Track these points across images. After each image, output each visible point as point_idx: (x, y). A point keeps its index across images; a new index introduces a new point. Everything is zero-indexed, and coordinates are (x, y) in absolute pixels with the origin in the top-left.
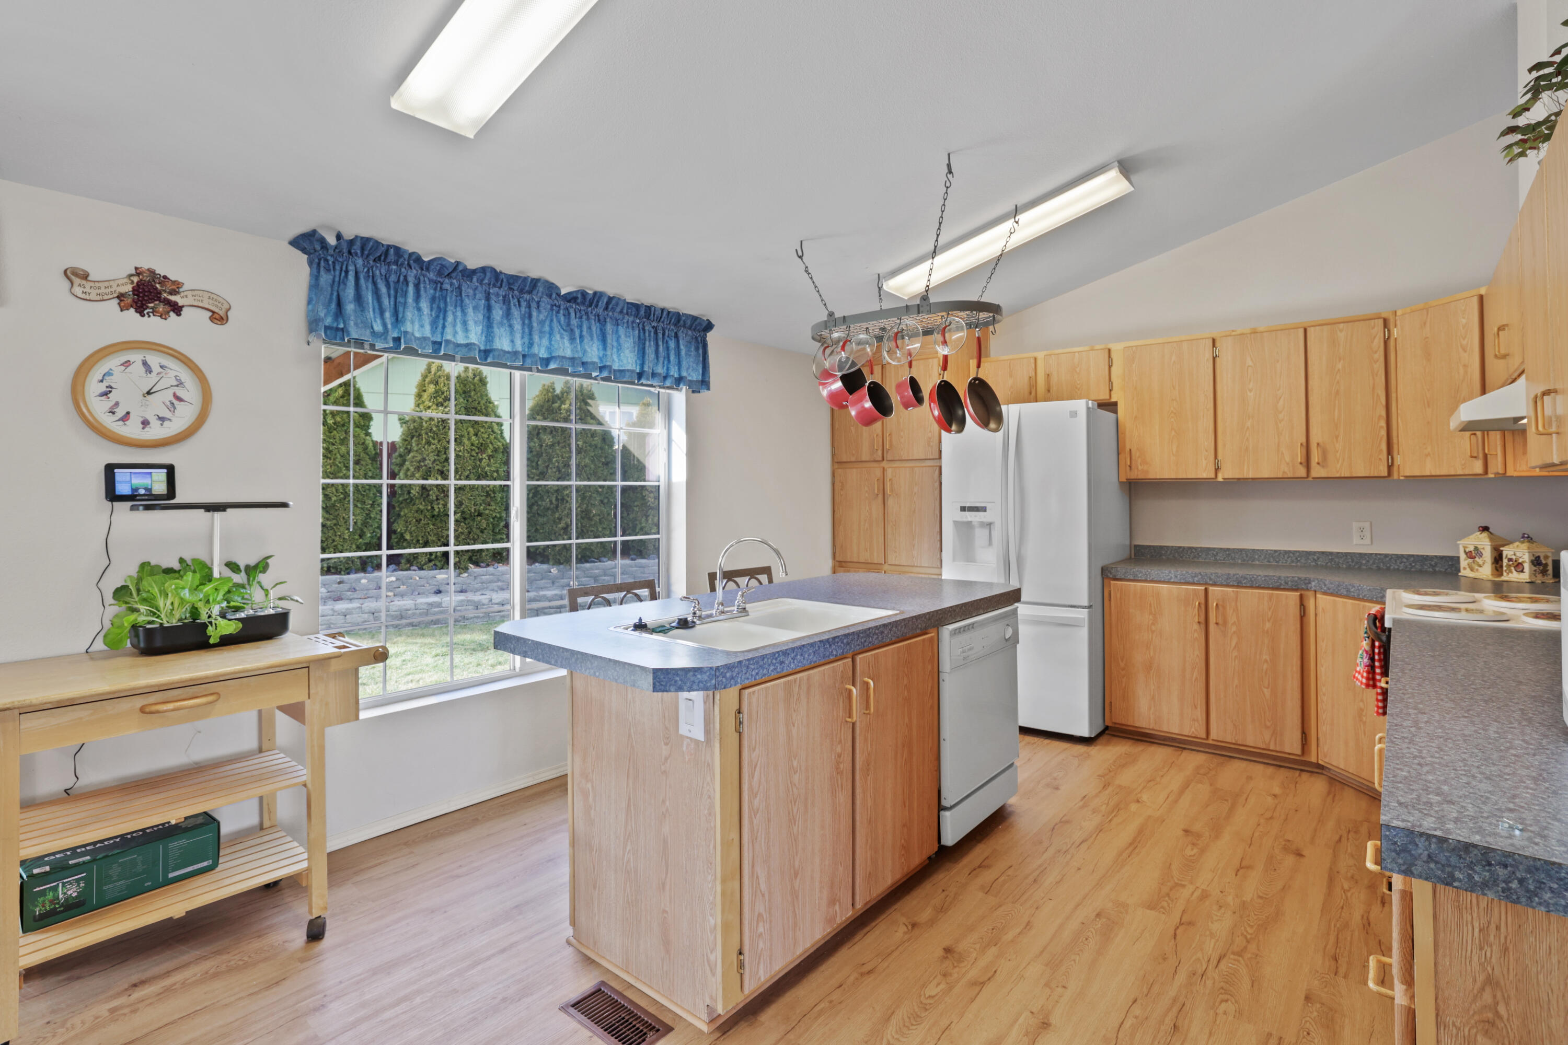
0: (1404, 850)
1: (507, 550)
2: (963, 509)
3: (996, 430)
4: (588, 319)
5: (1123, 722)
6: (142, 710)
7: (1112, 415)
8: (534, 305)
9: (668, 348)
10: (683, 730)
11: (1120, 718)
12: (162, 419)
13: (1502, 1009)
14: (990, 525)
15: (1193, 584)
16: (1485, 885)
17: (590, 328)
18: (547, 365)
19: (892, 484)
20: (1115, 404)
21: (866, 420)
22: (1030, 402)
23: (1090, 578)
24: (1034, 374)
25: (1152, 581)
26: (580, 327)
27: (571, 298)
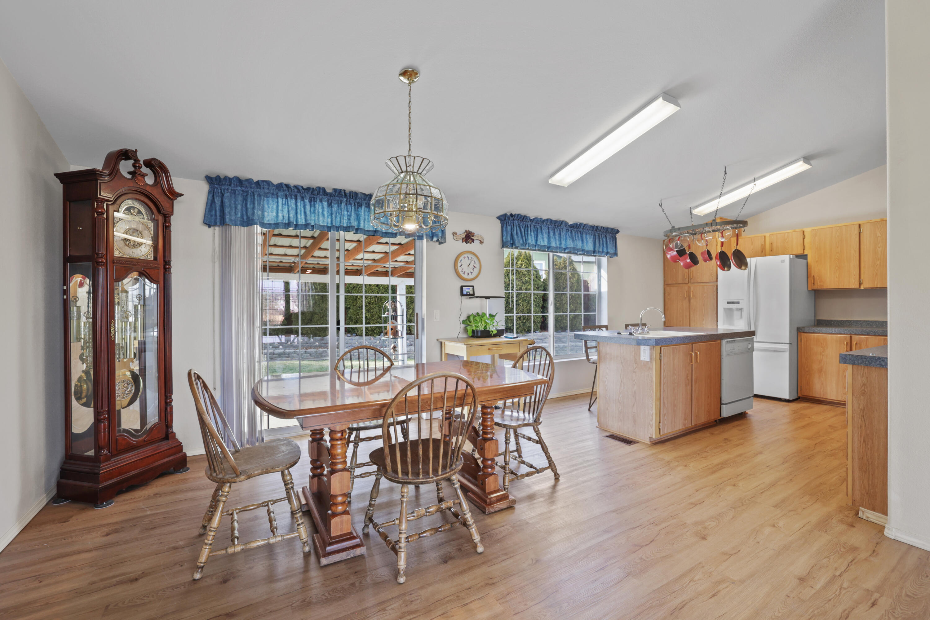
0: (844, 358)
1: (547, 316)
2: (728, 303)
3: (745, 269)
4: (577, 233)
5: (807, 395)
6: (489, 349)
7: (805, 261)
8: (561, 230)
9: (603, 241)
10: (642, 358)
11: (806, 393)
12: (471, 273)
13: (866, 390)
14: (741, 309)
15: (844, 334)
16: (861, 363)
17: (578, 236)
18: (564, 251)
19: (693, 293)
20: (807, 255)
21: (688, 266)
22: (762, 256)
23: (790, 332)
24: (764, 243)
25: (823, 333)
26: (575, 236)
27: (572, 226)
